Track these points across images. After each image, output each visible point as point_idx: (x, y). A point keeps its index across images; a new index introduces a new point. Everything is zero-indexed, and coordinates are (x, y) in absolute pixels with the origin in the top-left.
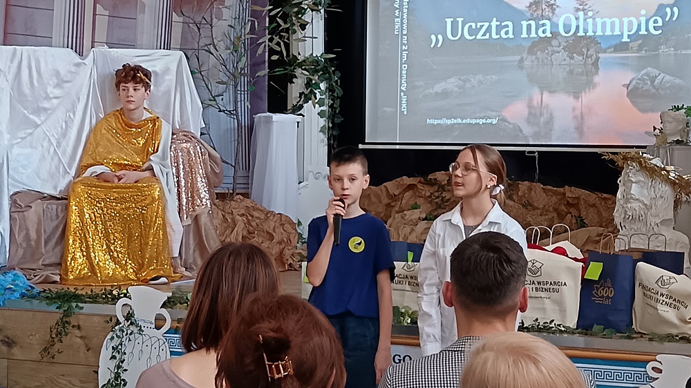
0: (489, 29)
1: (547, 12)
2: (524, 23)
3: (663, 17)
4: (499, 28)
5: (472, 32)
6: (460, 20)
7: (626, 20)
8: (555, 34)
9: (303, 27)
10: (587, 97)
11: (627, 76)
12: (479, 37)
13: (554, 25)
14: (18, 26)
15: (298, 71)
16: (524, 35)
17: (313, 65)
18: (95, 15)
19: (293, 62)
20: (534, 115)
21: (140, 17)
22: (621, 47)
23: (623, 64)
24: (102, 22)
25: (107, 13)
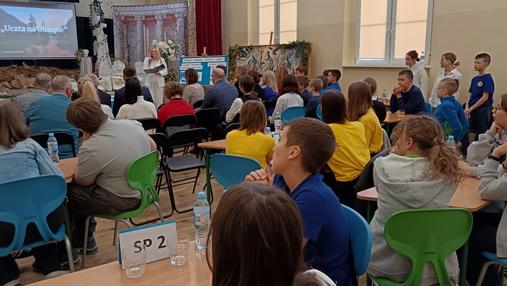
0: (18, 29)
1: (34, 25)
2: (28, 28)
3: (64, 28)
4: (21, 29)
5: (13, 29)
6: (9, 26)
7: (55, 29)
8: (37, 31)
10: (47, 47)
11: (56, 42)
12: (15, 30)
13: (36, 29)
16: (28, 31)
20: (33, 50)
22: (54, 35)
23: (55, 39)
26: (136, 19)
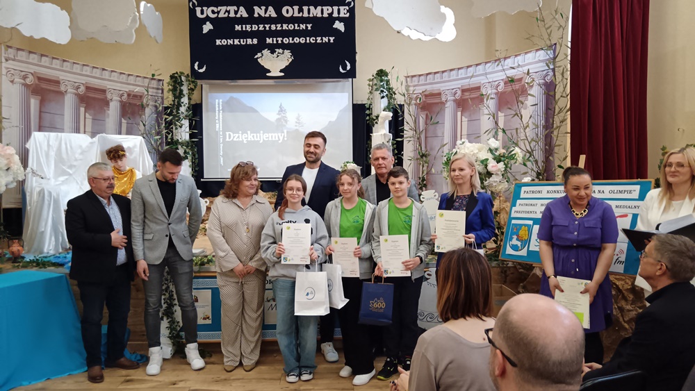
1: (284, 123)
9: (181, 127)
14: (46, 123)
15: (180, 147)
17: (187, 144)
18: (85, 118)
19: (177, 142)
21: (107, 120)
24: (89, 122)
25: (91, 117)
26: (444, 99)
